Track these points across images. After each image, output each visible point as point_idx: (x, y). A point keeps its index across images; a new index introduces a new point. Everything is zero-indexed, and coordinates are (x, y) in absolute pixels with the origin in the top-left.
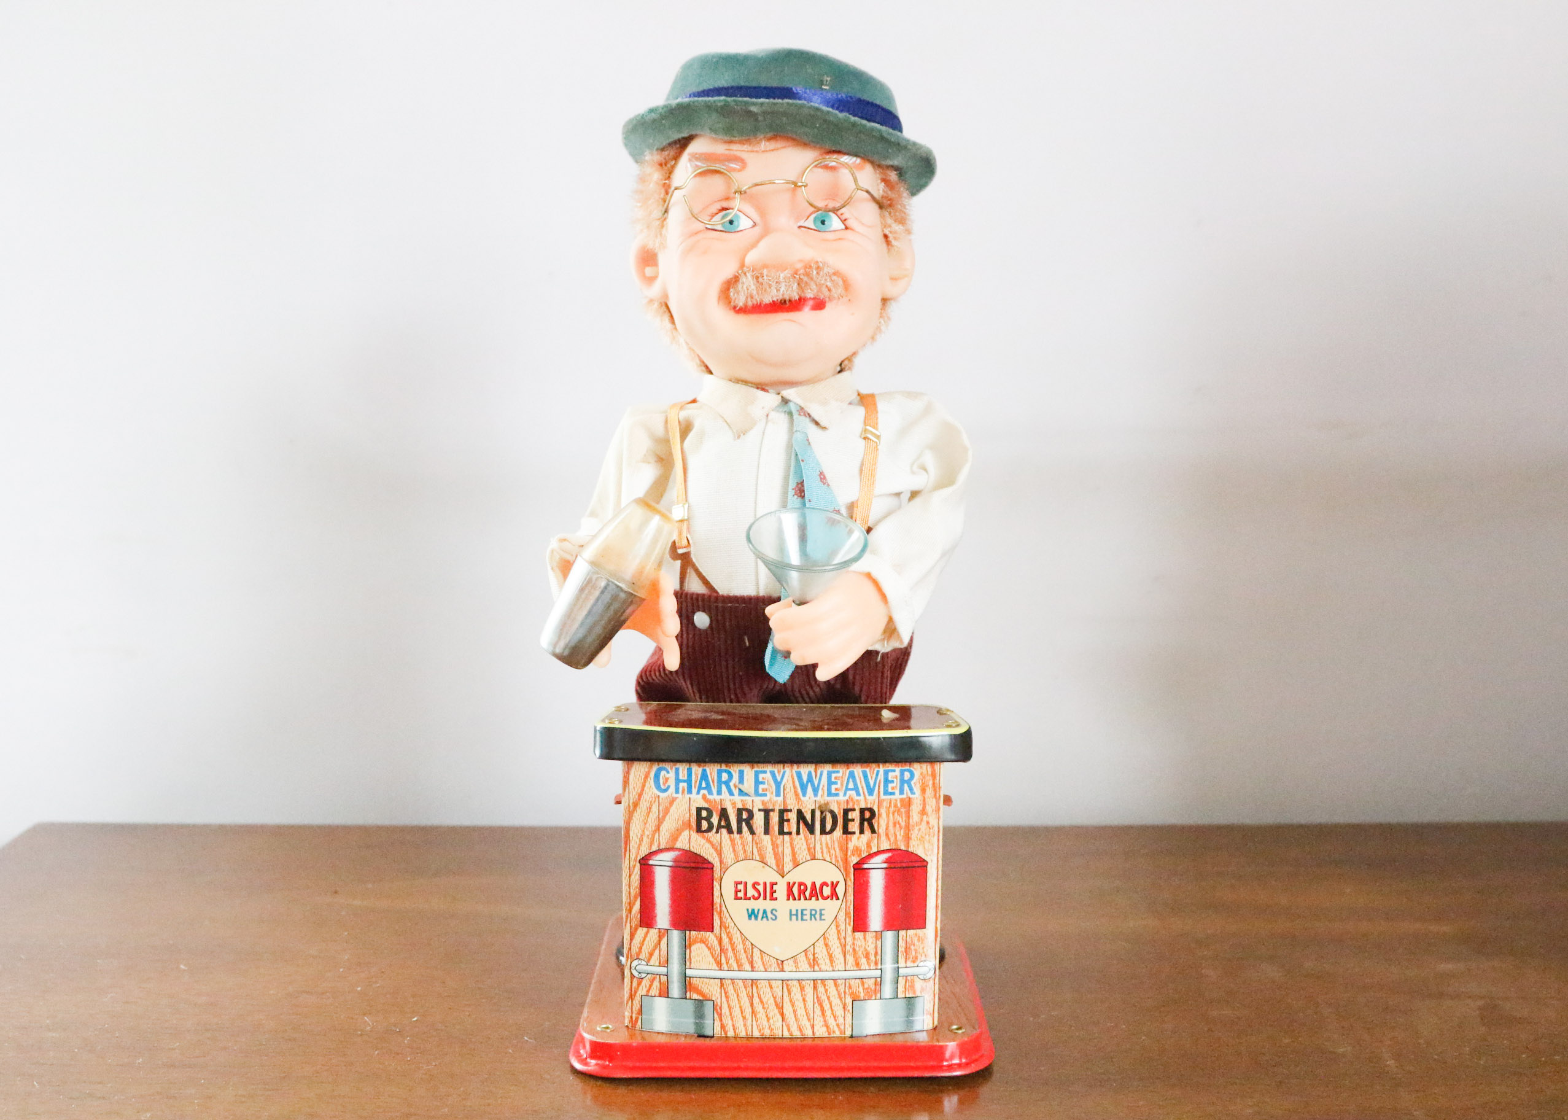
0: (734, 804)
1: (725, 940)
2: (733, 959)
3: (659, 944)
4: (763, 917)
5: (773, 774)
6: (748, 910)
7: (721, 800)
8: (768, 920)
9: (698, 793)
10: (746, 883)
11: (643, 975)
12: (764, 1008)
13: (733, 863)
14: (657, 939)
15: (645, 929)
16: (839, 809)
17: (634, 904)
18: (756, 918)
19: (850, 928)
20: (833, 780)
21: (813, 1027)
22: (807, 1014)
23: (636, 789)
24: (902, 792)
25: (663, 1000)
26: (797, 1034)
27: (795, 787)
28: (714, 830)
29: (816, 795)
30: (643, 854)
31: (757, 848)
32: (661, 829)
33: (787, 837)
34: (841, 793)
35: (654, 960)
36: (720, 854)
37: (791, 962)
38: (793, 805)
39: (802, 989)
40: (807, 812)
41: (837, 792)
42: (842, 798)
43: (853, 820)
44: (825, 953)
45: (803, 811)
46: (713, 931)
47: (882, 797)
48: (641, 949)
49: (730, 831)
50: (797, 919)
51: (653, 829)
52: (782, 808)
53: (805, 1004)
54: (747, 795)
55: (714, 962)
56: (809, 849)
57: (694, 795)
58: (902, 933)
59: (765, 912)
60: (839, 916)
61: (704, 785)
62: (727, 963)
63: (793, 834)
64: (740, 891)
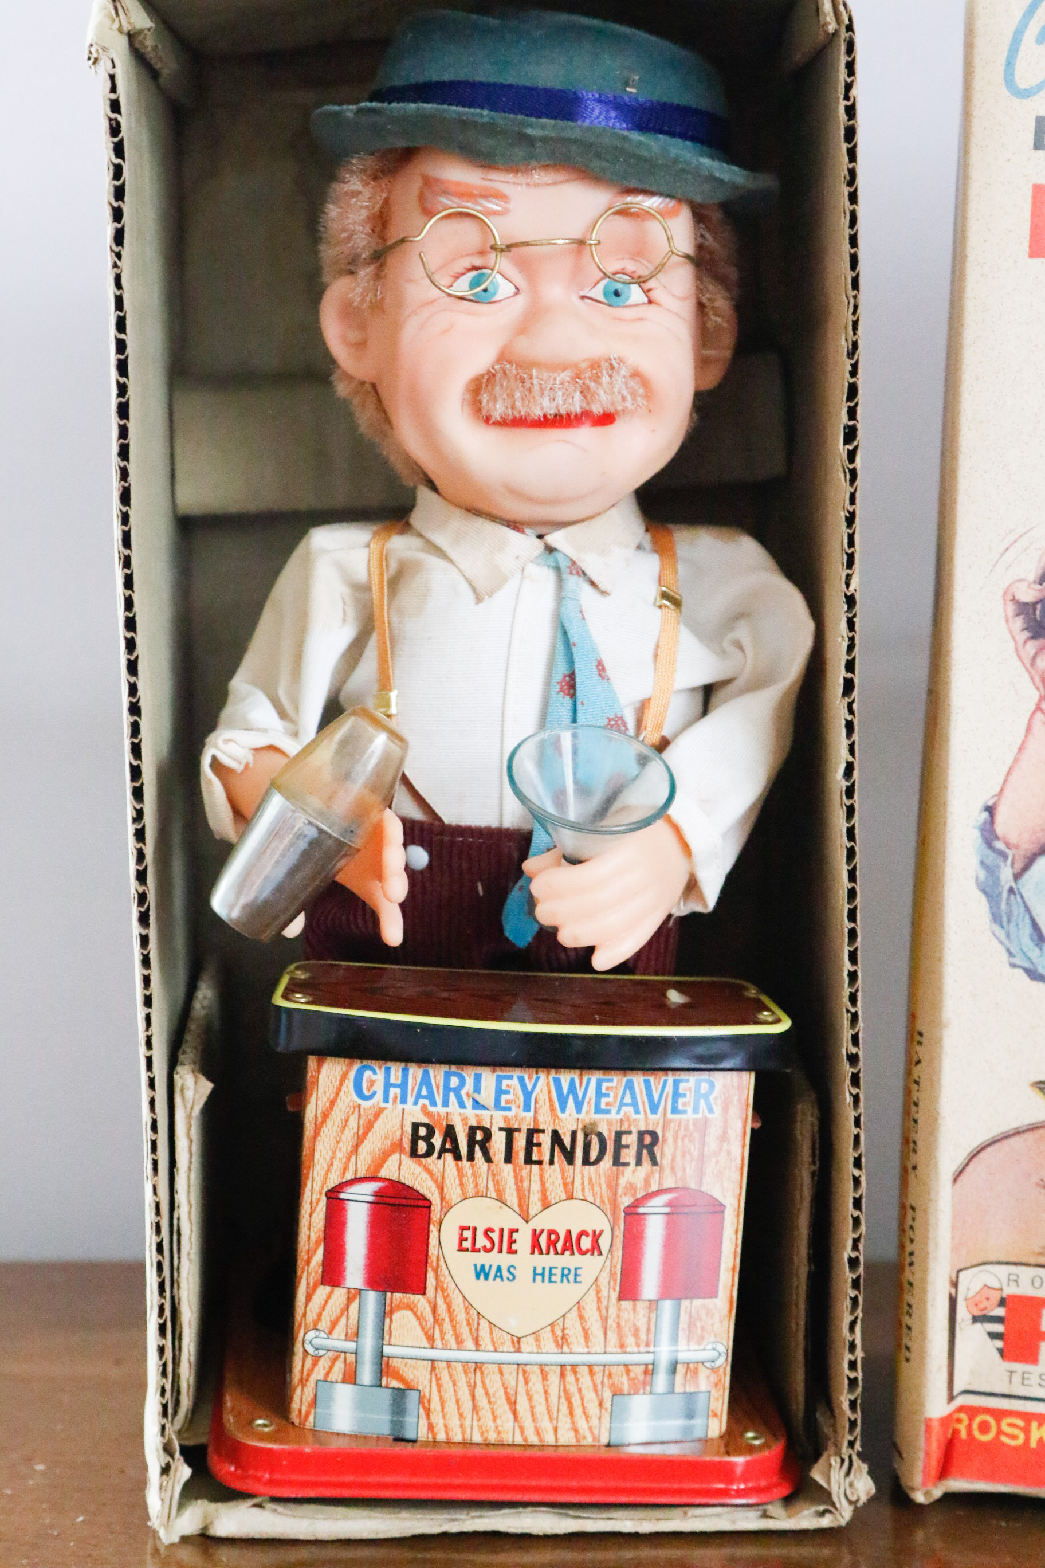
0: (465, 1119)
1: (442, 1307)
2: (451, 1332)
3: (348, 1310)
4: (496, 1276)
5: (521, 1080)
6: (475, 1266)
7: (447, 1113)
8: (502, 1280)
9: (416, 1103)
10: (475, 1229)
11: (321, 1352)
12: (490, 1402)
13: (459, 1200)
14: (345, 1302)
15: (328, 1288)
16: (610, 1131)
17: (315, 1251)
18: (486, 1278)
19: (615, 1295)
20: (604, 1091)
21: (556, 1429)
22: (549, 1413)
23: (328, 1094)
24: (696, 1110)
25: (348, 1388)
26: (533, 1439)
27: (551, 1100)
28: (436, 1154)
29: (579, 1111)
30: (331, 1184)
31: (493, 1181)
32: (360, 1150)
33: (535, 1168)
34: (614, 1110)
35: (340, 1330)
36: (441, 1188)
37: (531, 1339)
38: (546, 1123)
39: (544, 1377)
40: (565, 1134)
41: (608, 1108)
42: (614, 1116)
43: (627, 1147)
44: (580, 1329)
45: (560, 1132)
46: (424, 1294)
47: (669, 1115)
48: (320, 1315)
49: (458, 1157)
50: (543, 1281)
51: (349, 1149)
52: (532, 1127)
53: (547, 1400)
54: (484, 1107)
55: (424, 1337)
56: (565, 1185)
57: (409, 1106)
58: (685, 1303)
59: (499, 1269)
60: (601, 1279)
61: (424, 1092)
62: (442, 1339)
63: (544, 1163)
64: (466, 1239)
